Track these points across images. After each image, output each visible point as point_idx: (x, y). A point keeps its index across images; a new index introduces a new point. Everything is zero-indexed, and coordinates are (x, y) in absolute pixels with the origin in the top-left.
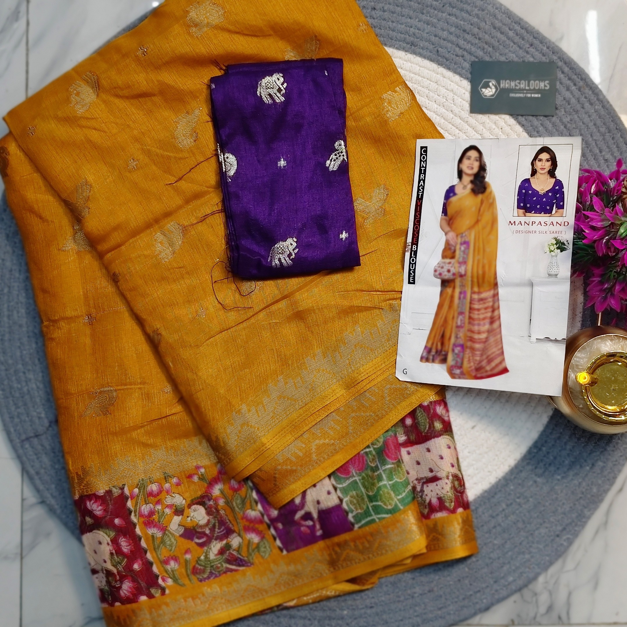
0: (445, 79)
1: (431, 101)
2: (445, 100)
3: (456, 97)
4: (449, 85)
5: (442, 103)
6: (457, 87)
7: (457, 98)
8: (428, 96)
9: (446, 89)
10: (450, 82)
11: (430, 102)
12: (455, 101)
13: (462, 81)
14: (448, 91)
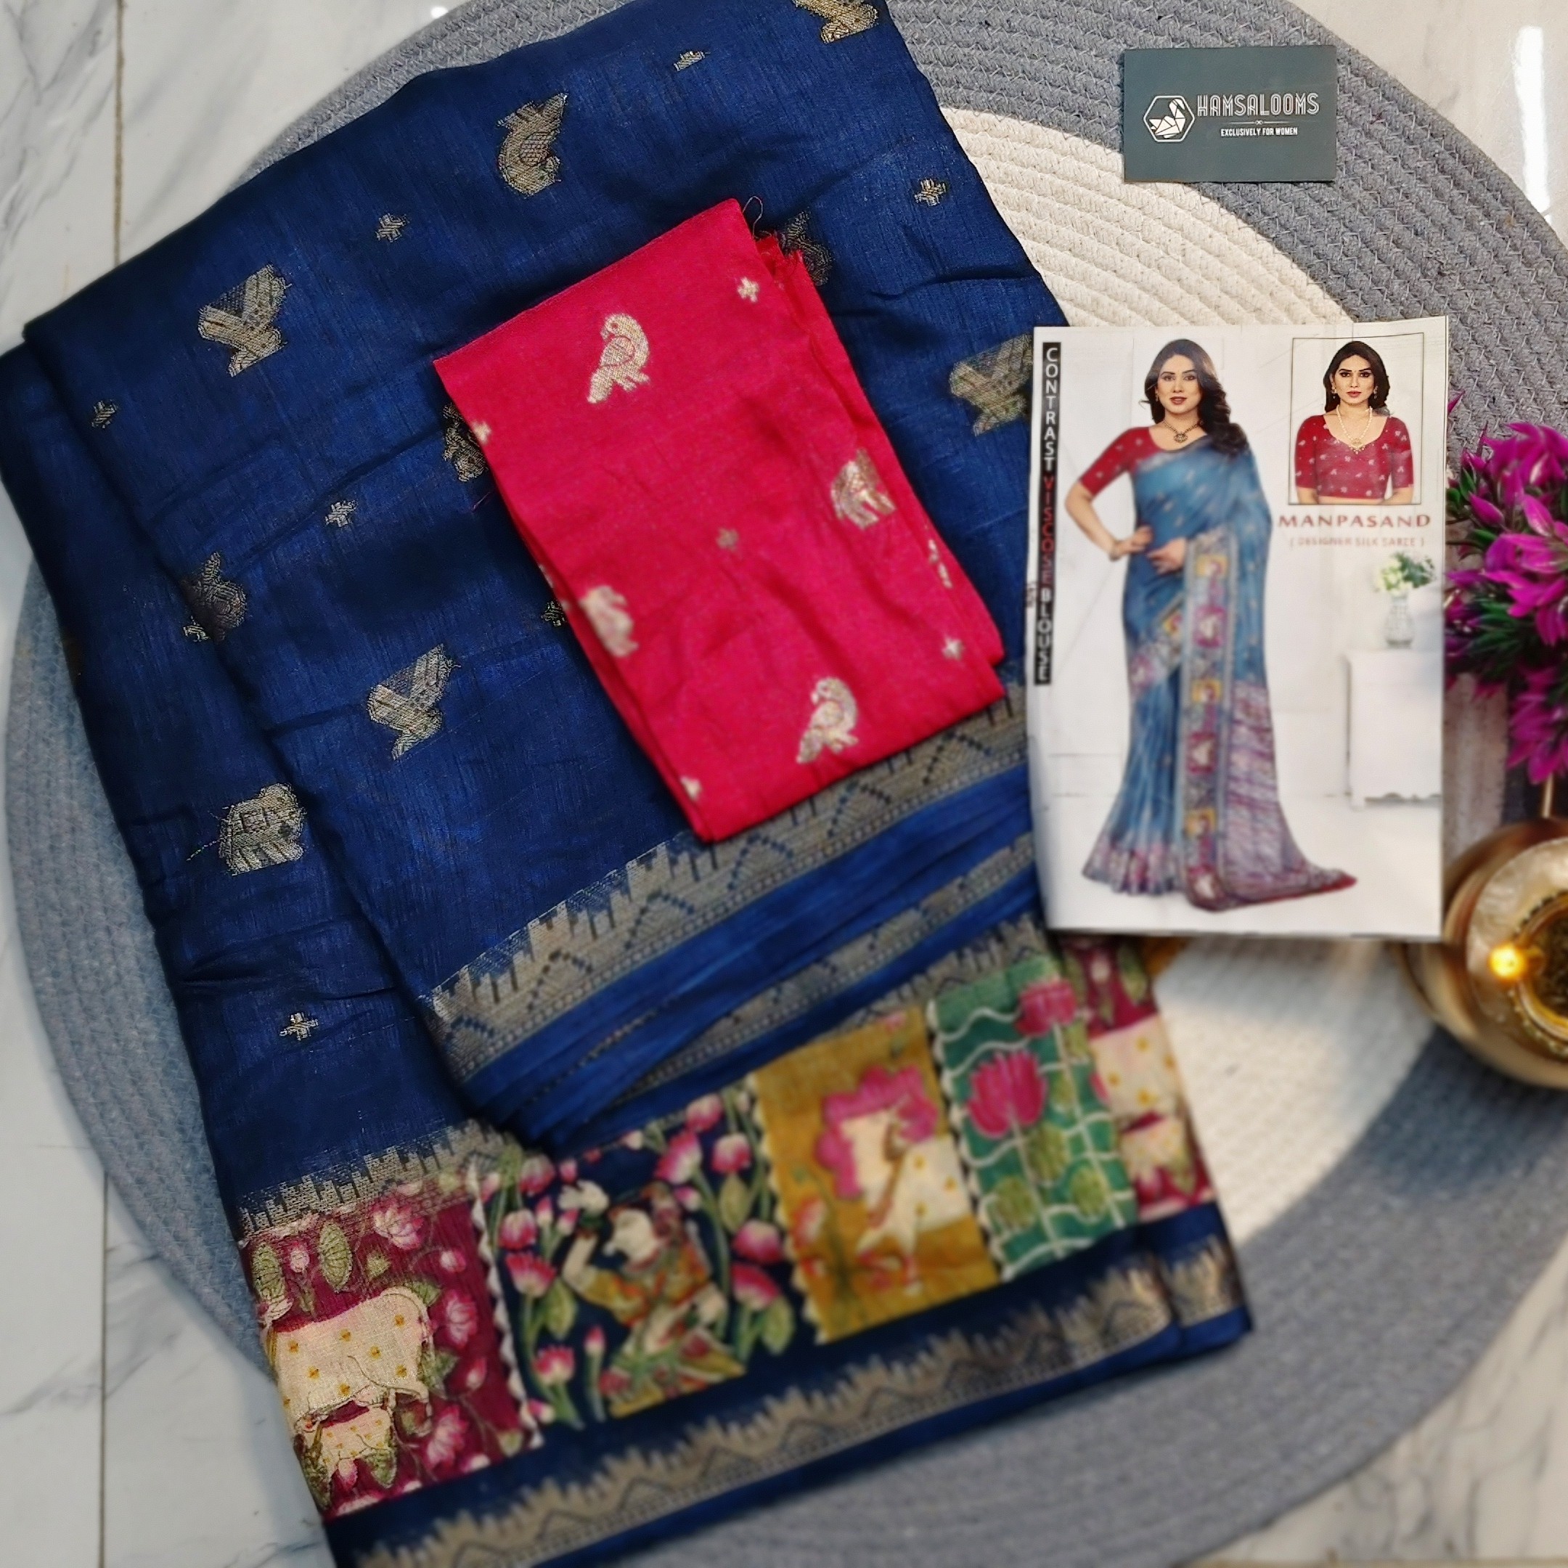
0: (1162, 200)
1: (1128, 255)
2: (1162, 253)
3: (1189, 245)
4: (1172, 216)
5: (1156, 260)
6: (1193, 219)
7: (1194, 247)
8: (1121, 242)
9: (1165, 225)
10: (1175, 208)
11: (1127, 258)
12: (1187, 256)
13: (1206, 206)
14: (1170, 231)
